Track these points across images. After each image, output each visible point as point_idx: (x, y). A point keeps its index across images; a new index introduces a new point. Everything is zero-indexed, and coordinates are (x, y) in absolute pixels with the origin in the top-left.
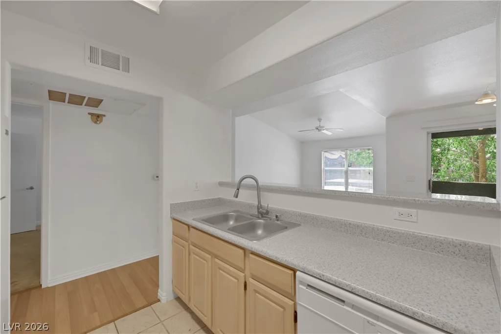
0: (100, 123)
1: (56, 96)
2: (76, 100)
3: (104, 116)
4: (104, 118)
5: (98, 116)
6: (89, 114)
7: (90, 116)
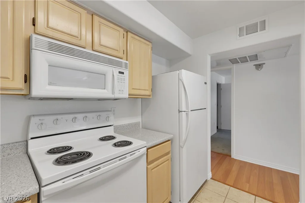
0: (261, 69)
1: (234, 61)
2: (244, 60)
3: (264, 64)
4: (264, 65)
5: (260, 65)
6: (254, 65)
7: (255, 66)
